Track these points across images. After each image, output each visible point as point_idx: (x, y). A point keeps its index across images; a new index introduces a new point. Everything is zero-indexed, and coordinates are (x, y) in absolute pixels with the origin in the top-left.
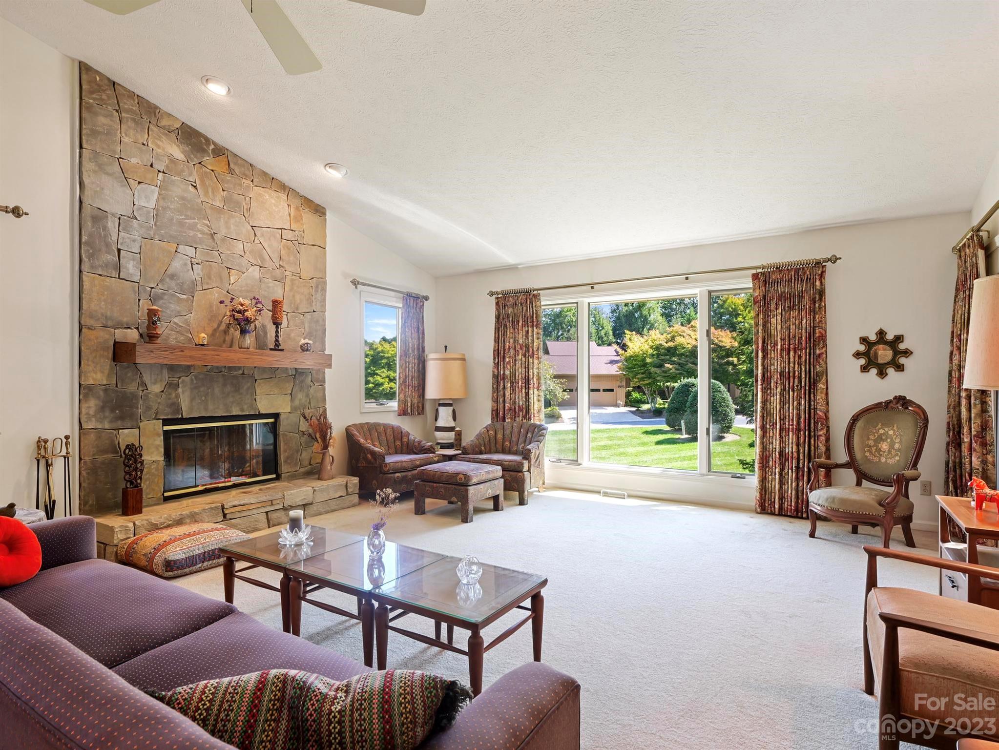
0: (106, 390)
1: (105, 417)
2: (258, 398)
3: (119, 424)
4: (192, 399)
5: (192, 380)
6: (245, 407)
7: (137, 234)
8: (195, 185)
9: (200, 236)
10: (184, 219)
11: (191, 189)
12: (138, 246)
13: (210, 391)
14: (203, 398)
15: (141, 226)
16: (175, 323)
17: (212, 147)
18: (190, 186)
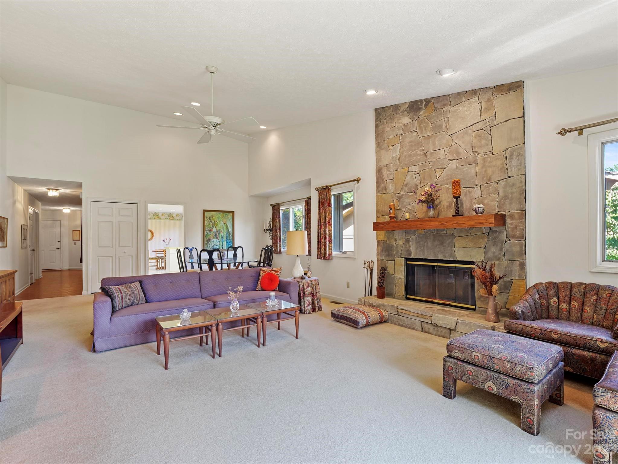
0: (383, 243)
1: (383, 255)
2: (456, 249)
3: (387, 258)
4: (417, 249)
5: (416, 238)
6: (447, 255)
7: (392, 170)
8: (416, 131)
9: (418, 157)
10: (411, 153)
11: (415, 134)
12: (392, 175)
13: (425, 244)
14: (422, 248)
15: (393, 166)
16: (408, 209)
17: (424, 103)
18: (415, 132)
